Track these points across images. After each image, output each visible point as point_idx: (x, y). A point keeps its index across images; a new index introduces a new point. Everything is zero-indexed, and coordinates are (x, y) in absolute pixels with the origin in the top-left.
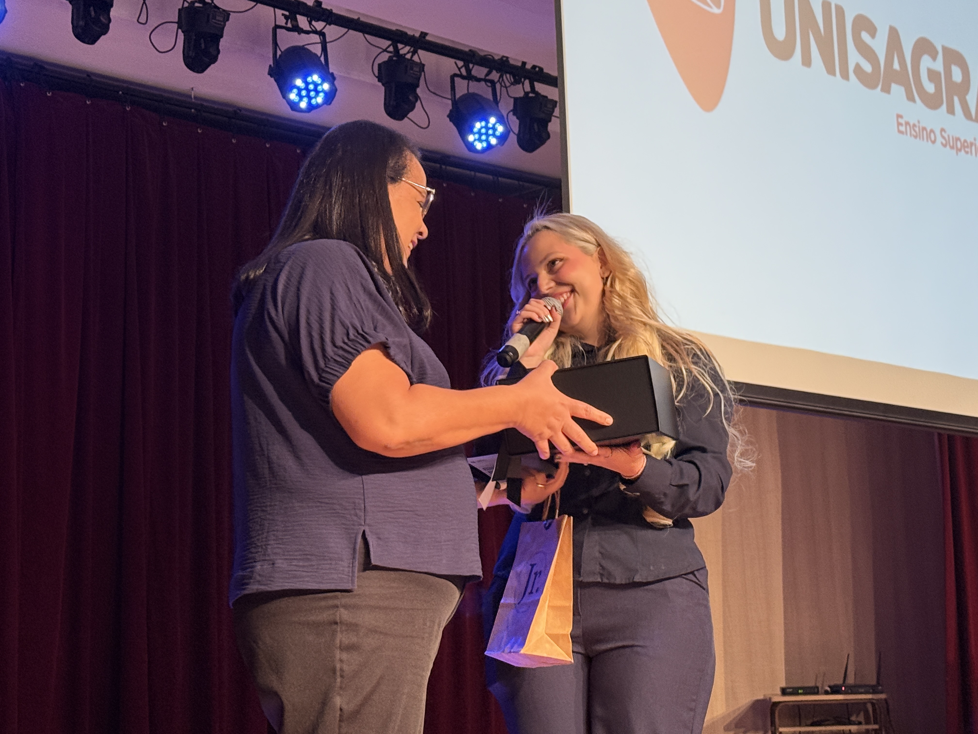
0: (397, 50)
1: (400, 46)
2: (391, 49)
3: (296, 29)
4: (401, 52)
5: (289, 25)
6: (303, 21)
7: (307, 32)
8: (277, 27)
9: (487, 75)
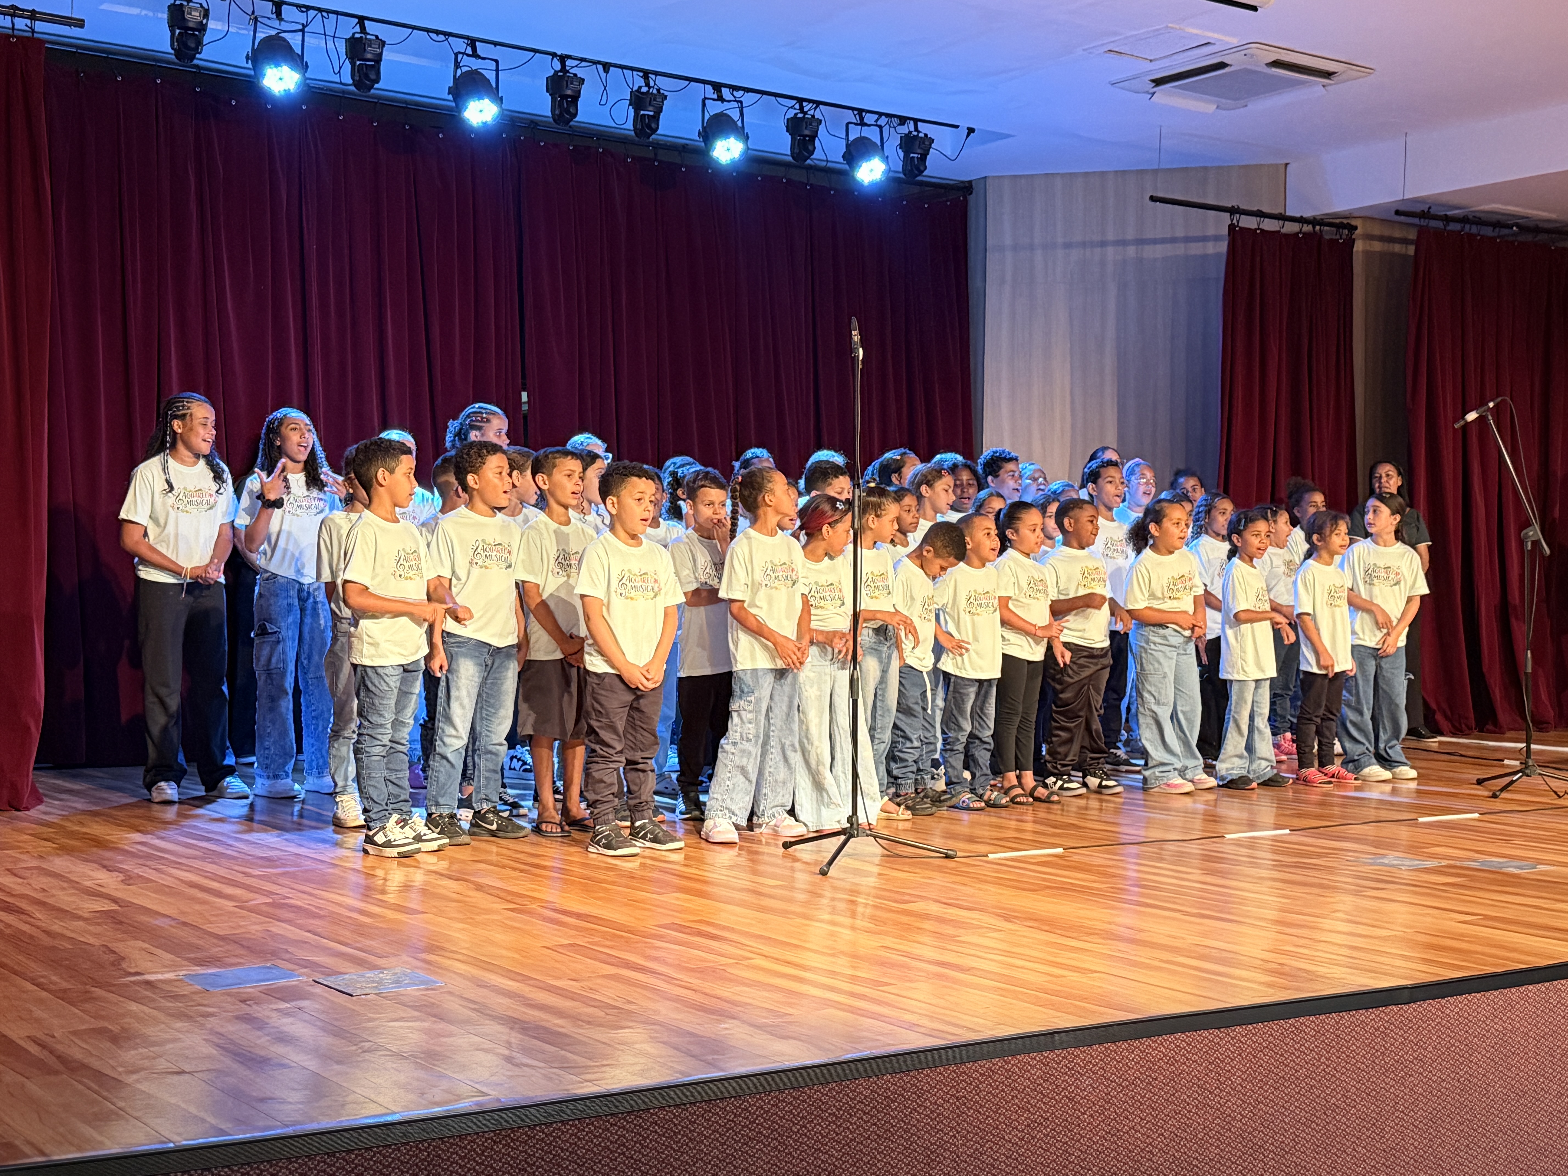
0: (801, 108)
1: (805, 104)
2: (797, 106)
3: (721, 99)
4: (806, 109)
5: (715, 96)
6: (726, 92)
7: (729, 101)
8: (705, 98)
9: (876, 121)
